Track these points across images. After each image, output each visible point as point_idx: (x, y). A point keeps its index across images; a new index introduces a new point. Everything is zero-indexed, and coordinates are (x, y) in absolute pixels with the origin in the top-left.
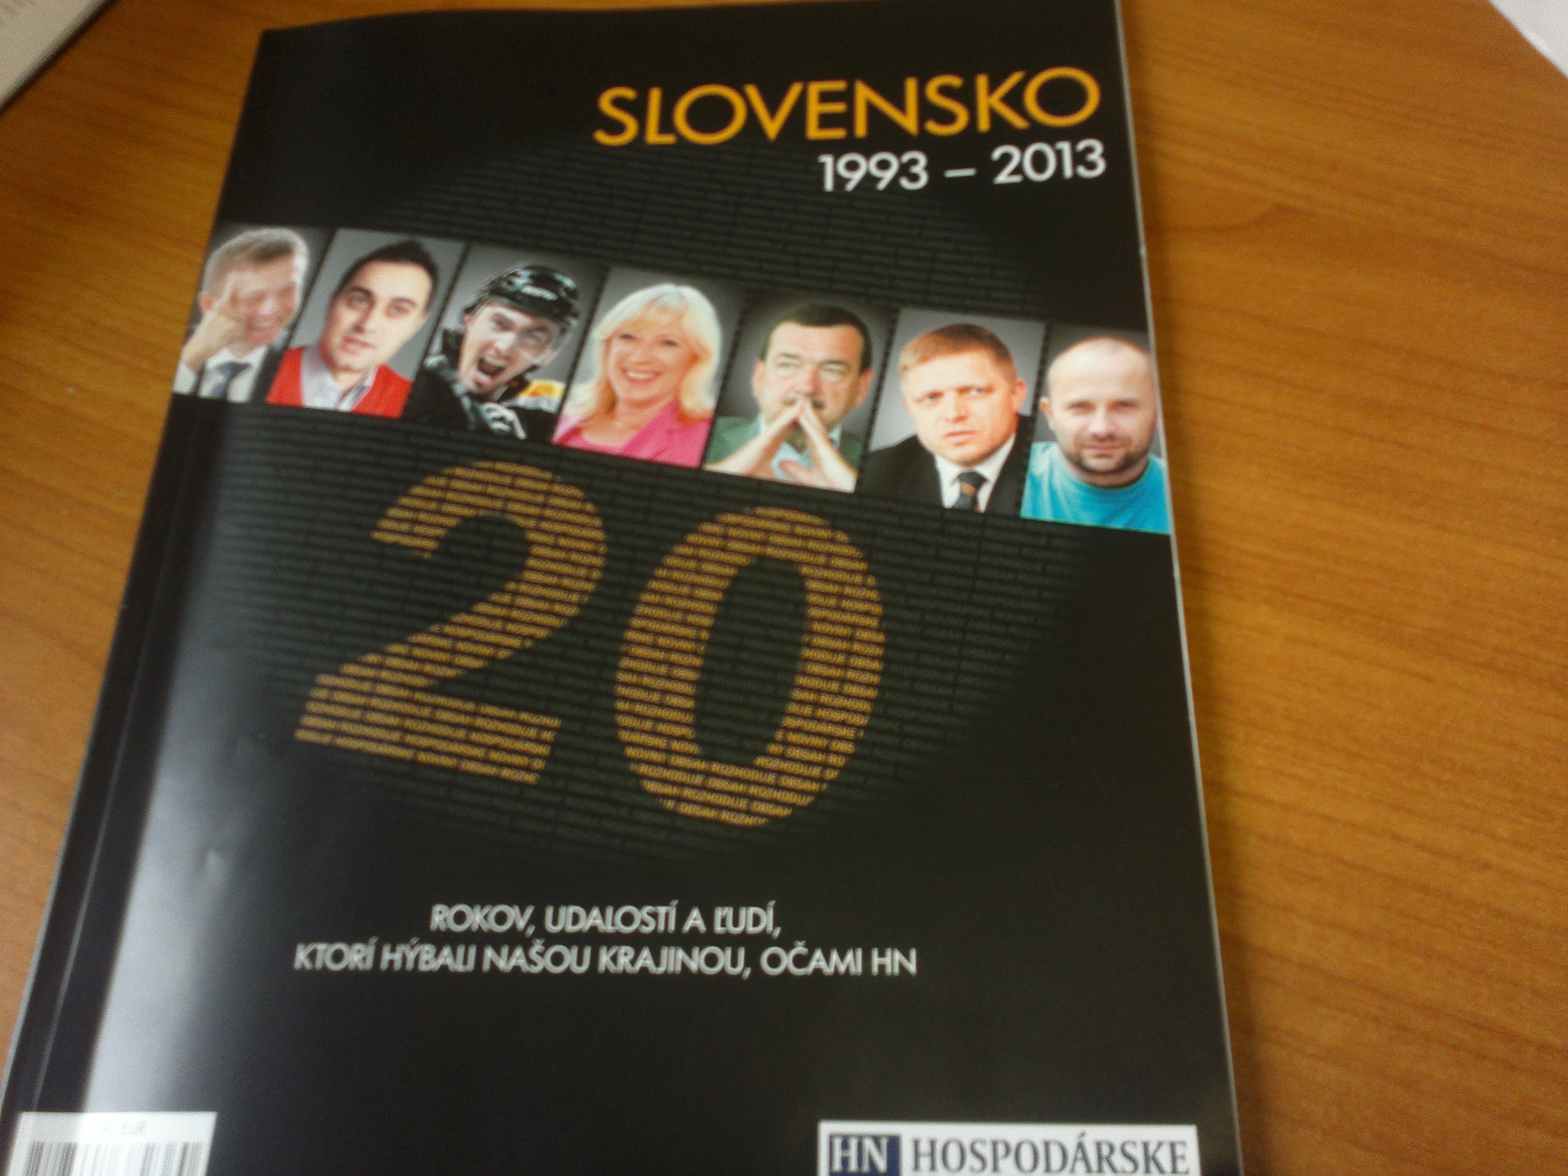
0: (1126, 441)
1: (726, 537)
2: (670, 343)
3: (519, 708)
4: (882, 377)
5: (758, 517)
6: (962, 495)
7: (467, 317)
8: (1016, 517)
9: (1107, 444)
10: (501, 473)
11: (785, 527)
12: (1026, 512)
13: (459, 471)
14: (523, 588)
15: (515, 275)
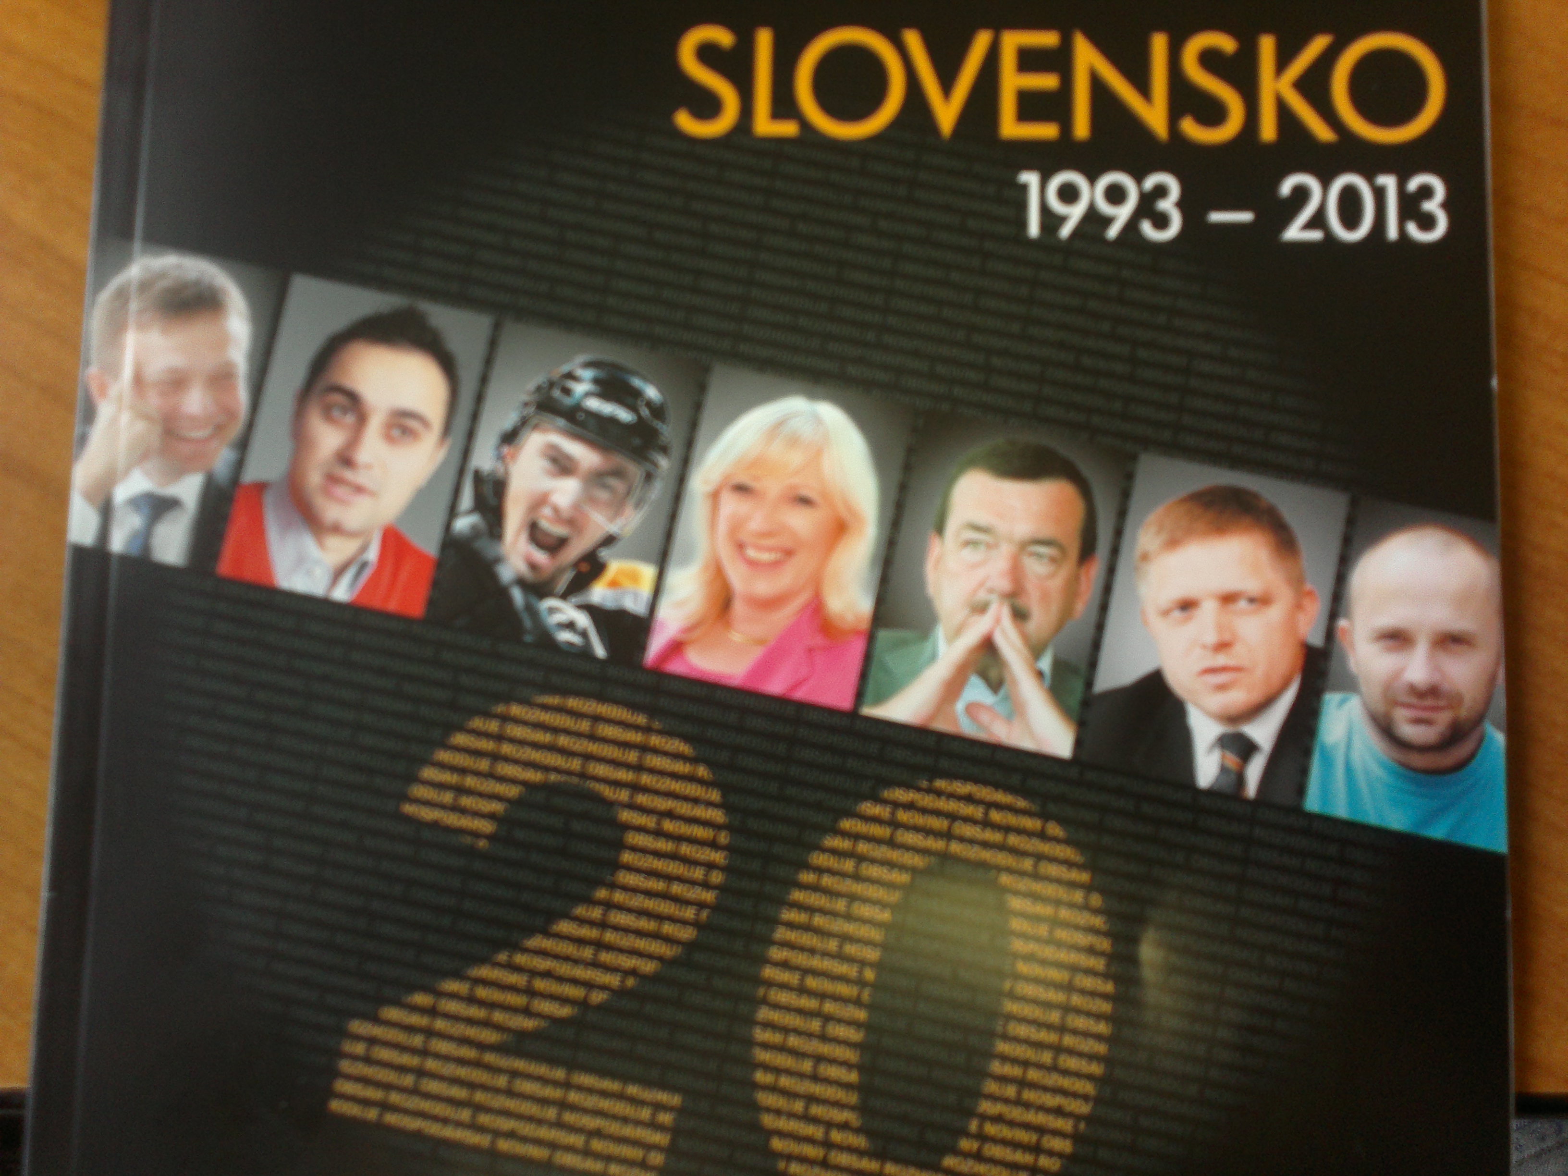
0: (1454, 700)
1: (895, 824)
2: (805, 501)
3: (626, 1078)
4: (1111, 570)
5: (939, 793)
6: (1224, 769)
7: (506, 450)
8: (1297, 810)
9: (1429, 702)
10: (578, 715)
11: (978, 812)
12: (1312, 803)
13: (516, 710)
14: (619, 897)
15: (570, 376)
